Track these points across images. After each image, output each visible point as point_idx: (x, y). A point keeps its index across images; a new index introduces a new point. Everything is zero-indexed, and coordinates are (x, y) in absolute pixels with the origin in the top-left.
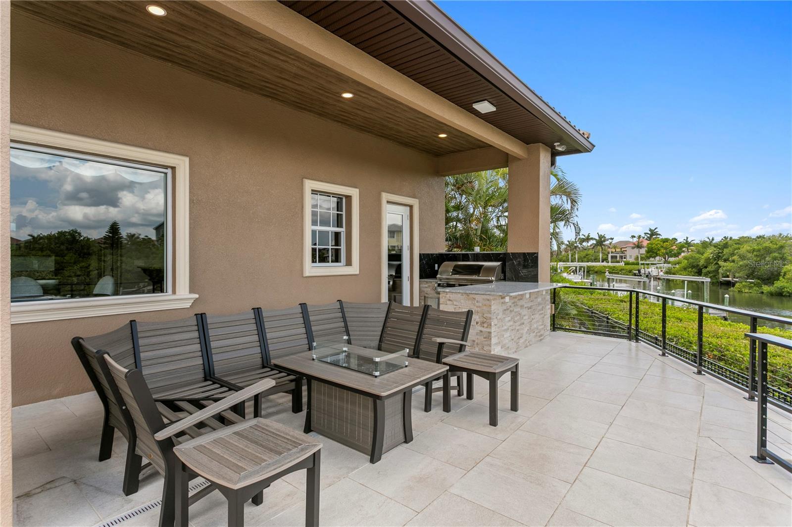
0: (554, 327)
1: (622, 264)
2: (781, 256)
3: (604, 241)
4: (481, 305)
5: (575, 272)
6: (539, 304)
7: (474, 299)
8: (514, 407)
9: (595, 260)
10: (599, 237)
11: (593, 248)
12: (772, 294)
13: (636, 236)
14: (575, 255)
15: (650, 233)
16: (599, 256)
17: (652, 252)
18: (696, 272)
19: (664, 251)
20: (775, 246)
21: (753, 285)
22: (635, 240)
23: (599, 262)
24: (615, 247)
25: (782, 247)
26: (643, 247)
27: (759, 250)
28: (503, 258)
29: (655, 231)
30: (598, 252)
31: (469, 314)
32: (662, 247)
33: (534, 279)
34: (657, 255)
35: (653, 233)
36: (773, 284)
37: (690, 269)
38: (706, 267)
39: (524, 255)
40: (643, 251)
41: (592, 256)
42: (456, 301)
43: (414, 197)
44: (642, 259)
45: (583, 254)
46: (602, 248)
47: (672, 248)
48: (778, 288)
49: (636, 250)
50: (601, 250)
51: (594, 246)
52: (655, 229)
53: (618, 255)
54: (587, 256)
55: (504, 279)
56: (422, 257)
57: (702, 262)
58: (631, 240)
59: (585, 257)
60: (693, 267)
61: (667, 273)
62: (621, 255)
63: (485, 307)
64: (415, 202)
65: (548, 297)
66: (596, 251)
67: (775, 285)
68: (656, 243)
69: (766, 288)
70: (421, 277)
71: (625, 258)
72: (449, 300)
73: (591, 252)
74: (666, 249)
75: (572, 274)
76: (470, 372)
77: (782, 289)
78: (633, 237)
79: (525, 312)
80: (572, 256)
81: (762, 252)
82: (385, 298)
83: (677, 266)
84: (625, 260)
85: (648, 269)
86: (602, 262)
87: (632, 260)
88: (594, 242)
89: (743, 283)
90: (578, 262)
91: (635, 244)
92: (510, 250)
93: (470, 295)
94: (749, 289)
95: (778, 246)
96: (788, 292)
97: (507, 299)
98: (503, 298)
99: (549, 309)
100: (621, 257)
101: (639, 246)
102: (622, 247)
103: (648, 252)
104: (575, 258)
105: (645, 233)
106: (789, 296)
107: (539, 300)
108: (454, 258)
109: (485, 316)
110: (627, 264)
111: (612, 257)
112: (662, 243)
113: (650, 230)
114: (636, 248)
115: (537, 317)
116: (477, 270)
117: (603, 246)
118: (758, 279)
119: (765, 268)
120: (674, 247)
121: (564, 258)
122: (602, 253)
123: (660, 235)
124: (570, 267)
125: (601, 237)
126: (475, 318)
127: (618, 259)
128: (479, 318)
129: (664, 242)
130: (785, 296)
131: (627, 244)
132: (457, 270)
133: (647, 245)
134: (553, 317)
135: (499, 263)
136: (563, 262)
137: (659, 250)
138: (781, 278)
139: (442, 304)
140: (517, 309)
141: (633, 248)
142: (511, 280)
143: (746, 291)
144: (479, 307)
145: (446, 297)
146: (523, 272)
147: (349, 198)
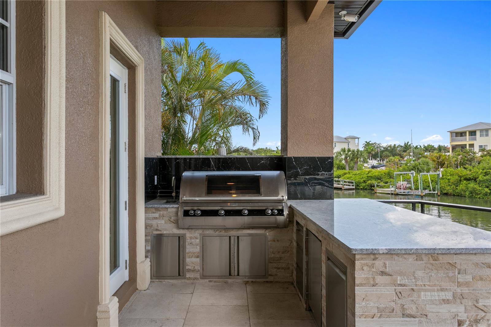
4: (469, 278)
7: (452, 265)
42: (401, 274)
63: (480, 282)
72: (383, 273)
93: (440, 257)
109: (480, 305)
128: (466, 311)
139: (361, 285)
144: (467, 284)
145: (373, 266)
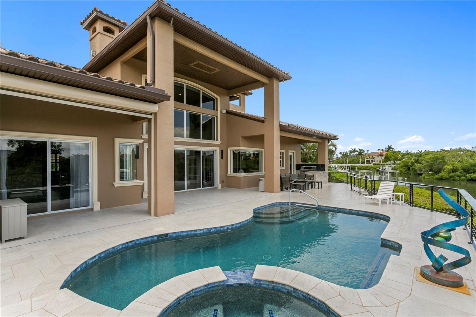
0: (329, 182)
1: (372, 165)
2: (443, 161)
3: (363, 152)
5: (345, 169)
6: (325, 175)
8: (321, 188)
9: (358, 162)
10: (360, 151)
11: (356, 156)
12: (438, 179)
13: (381, 149)
14: (347, 160)
15: (388, 148)
16: (360, 160)
17: (387, 159)
18: (407, 169)
19: (394, 158)
20: (440, 156)
21: (430, 175)
22: (380, 151)
23: (360, 163)
24: (369, 155)
25: (443, 157)
26: (384, 156)
27: (433, 158)
28: (317, 165)
29: (391, 147)
30: (359, 158)
31: (314, 175)
32: (393, 156)
33: (324, 170)
34: (390, 160)
35: (390, 148)
36: (438, 174)
37: (404, 167)
38: (412, 166)
39: (322, 165)
40: (383, 158)
41: (356, 160)
43: (294, 150)
44: (383, 162)
45: (351, 159)
46: (361, 156)
47: (398, 156)
48: (440, 176)
49: (380, 157)
50: (361, 157)
51: (357, 155)
52: (391, 146)
53: (370, 160)
54: (353, 160)
55: (317, 170)
56: (296, 165)
57: (410, 164)
58: (378, 152)
59: (352, 161)
60: (406, 166)
61: (393, 169)
62: (372, 160)
64: (294, 151)
65: (328, 174)
66: (358, 158)
67: (439, 175)
68: (390, 154)
69: (436, 176)
70: (296, 170)
71: (374, 161)
73: (356, 158)
74: (395, 157)
75: (344, 170)
76: (314, 182)
77: (442, 177)
78: (379, 150)
79: (322, 177)
80: (345, 160)
81: (435, 159)
82: (289, 173)
83: (398, 166)
84: (374, 162)
85: (384, 167)
86: (362, 163)
87: (378, 163)
88: (357, 153)
89: (426, 174)
90: (348, 164)
91: (379, 154)
92: (319, 163)
94: (428, 177)
95: (442, 156)
96: (445, 178)
97: (319, 174)
98: (318, 173)
99: (328, 177)
100: (372, 161)
101: (381, 155)
102: (373, 155)
103: (385, 158)
104: (347, 161)
105: (385, 148)
106: (446, 180)
107: (325, 174)
108: (303, 165)
110: (374, 164)
111: (367, 161)
112: (393, 154)
113: (388, 146)
114: (379, 157)
115: (325, 178)
116: (311, 168)
117: (362, 155)
118: (434, 172)
119: (435, 167)
120: (399, 156)
121: (341, 162)
122: (362, 159)
123: (394, 149)
124: (343, 167)
125: (361, 150)
126: (315, 175)
127: (370, 162)
129: (394, 153)
130: (444, 180)
131: (375, 154)
132: (305, 168)
133: (385, 155)
134: (329, 179)
135: (316, 166)
136: (341, 164)
137: (391, 157)
138: (442, 171)
140: (321, 176)
141: (378, 156)
142: (319, 170)
143: (427, 178)
146: (321, 168)
147: (283, 152)
